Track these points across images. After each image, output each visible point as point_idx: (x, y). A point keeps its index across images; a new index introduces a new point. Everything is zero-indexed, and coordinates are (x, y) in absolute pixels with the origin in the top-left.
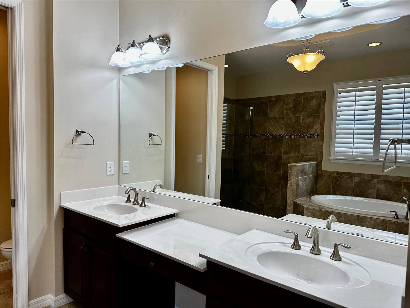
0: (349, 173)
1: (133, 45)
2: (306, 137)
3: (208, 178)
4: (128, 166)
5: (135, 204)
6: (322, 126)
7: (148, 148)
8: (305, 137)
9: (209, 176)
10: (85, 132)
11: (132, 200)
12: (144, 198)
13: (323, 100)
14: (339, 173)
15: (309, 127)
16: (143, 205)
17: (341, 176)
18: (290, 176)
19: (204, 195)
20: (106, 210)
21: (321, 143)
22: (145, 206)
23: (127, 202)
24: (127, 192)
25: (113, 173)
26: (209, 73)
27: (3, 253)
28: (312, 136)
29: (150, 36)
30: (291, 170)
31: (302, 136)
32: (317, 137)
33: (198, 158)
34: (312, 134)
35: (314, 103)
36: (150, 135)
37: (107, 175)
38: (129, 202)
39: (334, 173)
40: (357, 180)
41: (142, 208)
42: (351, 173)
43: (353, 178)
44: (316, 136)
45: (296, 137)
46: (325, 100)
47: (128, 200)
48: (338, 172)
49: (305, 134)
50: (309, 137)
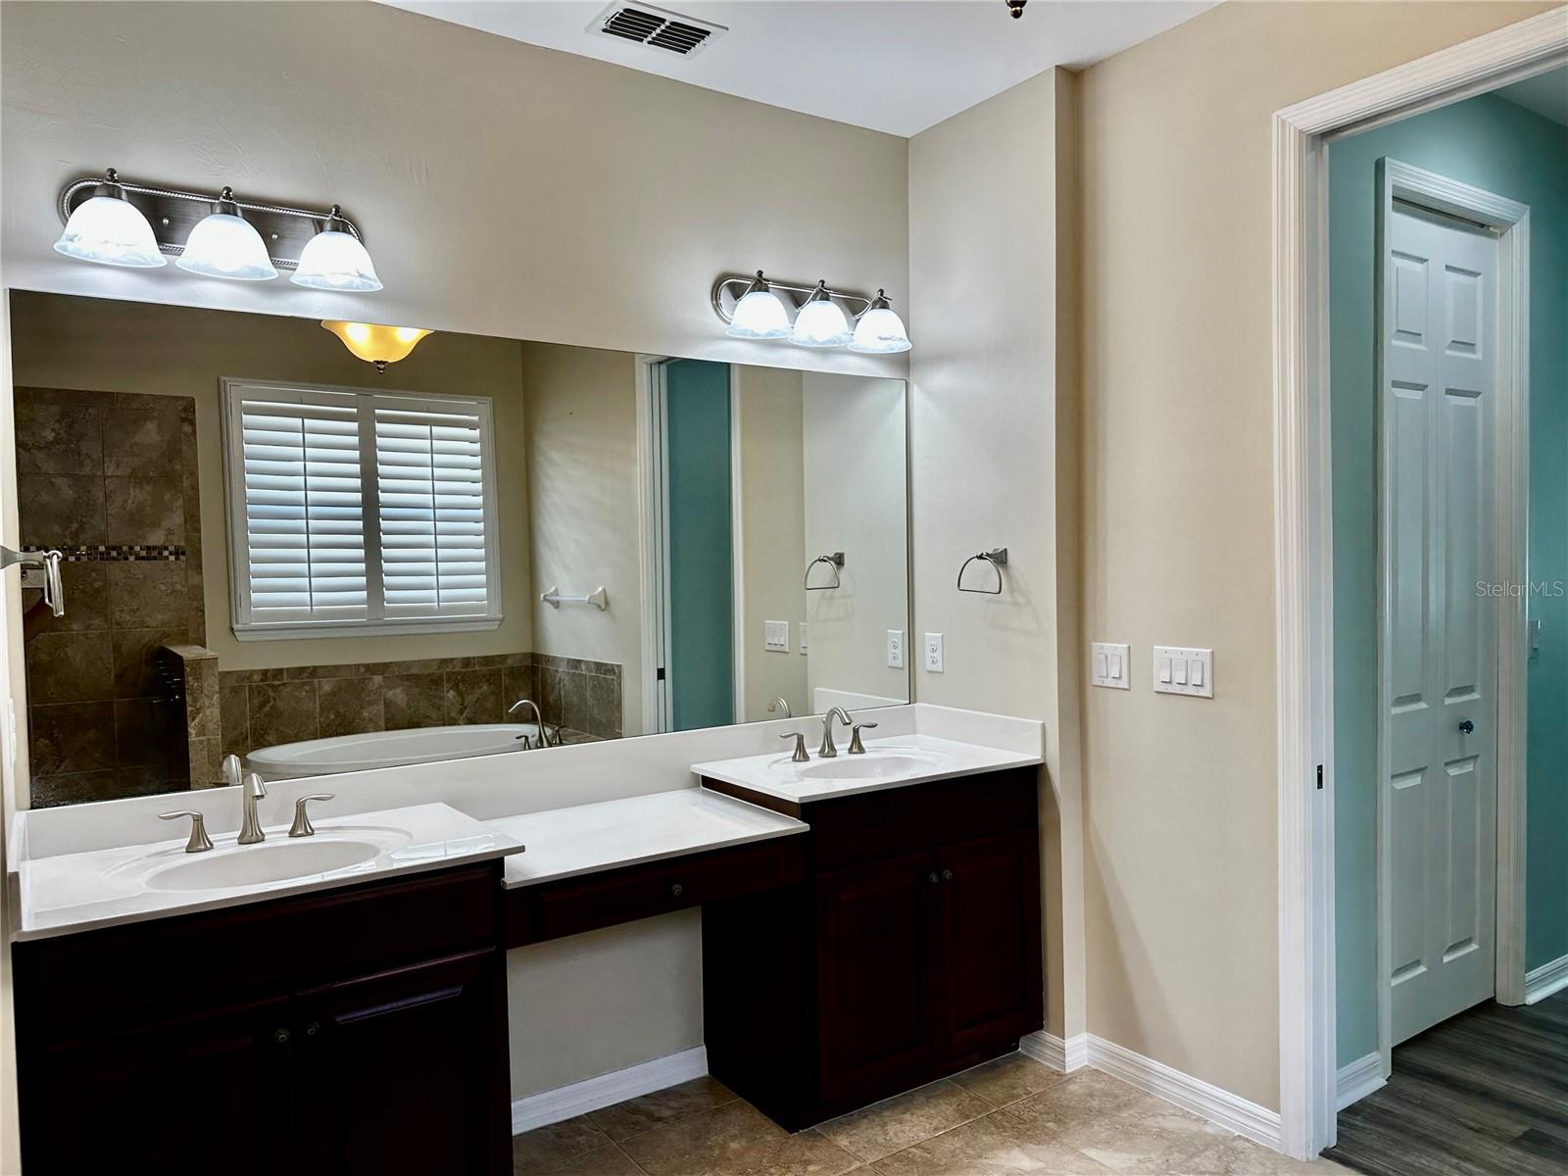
0: (302, 670)
2: (132, 558)
6: (192, 519)
8: (126, 559)
13: (187, 428)
14: (269, 675)
15: (138, 520)
17: (277, 683)
18: (195, 701)
21: (194, 580)
28: (155, 553)
30: (198, 679)
31: (114, 553)
32: (177, 559)
34: (155, 548)
35: (150, 434)
39: (251, 675)
40: (327, 686)
42: (309, 668)
43: (316, 681)
44: (171, 553)
45: (84, 559)
46: (195, 431)
48: (265, 673)
49: (125, 548)
50: (143, 558)
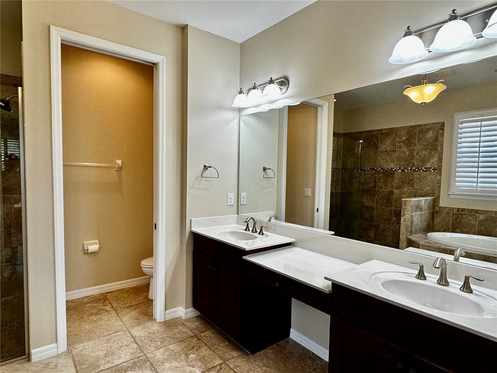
0: (472, 210)
1: (254, 88)
2: (421, 171)
3: (317, 211)
4: (245, 197)
5: (254, 232)
6: (440, 159)
7: (262, 181)
8: (420, 171)
9: (318, 209)
10: (211, 167)
11: (251, 229)
12: (262, 226)
13: (441, 131)
14: (460, 210)
15: (424, 161)
16: (261, 233)
17: (462, 213)
18: (404, 212)
19: (313, 227)
20: (229, 236)
21: (438, 177)
22: (263, 234)
23: (246, 230)
24: (247, 221)
25: (232, 203)
26: (319, 108)
27: (143, 268)
28: (428, 170)
29: (271, 78)
30: (405, 205)
31: (417, 170)
32: (434, 171)
33: (306, 191)
34: (428, 168)
35: (430, 134)
36: (265, 169)
37: (228, 205)
38: (248, 230)
39: (453, 209)
40: (482, 217)
41: (260, 236)
42: (475, 210)
43: (477, 215)
44: (432, 170)
45: (409, 171)
46: (443, 132)
47: (247, 229)
49: (420, 168)
50: (424, 171)
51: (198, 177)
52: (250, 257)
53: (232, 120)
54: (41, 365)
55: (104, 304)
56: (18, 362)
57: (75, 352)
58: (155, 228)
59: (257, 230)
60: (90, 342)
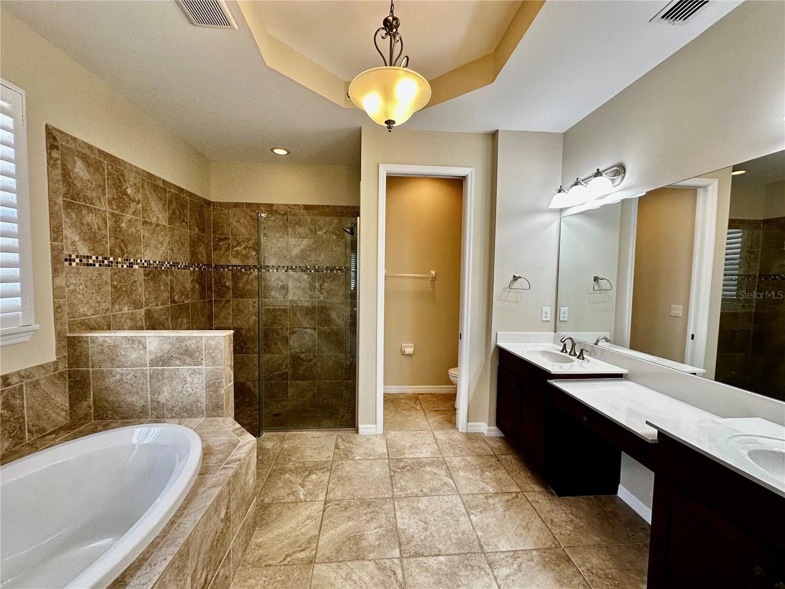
1: (576, 184)
3: (693, 338)
4: (566, 313)
5: (572, 355)
7: (591, 294)
9: (693, 336)
10: (521, 277)
11: (569, 351)
12: (583, 349)
16: (581, 356)
19: (682, 361)
20: (539, 356)
22: (583, 359)
23: (562, 351)
24: (563, 340)
25: (548, 319)
26: (700, 192)
27: (450, 377)
29: (598, 170)
33: (674, 310)
36: (596, 279)
37: (542, 321)
38: (565, 352)
41: (580, 360)
47: (564, 350)
51: (507, 288)
52: (556, 382)
53: (550, 223)
54: (364, 439)
55: (415, 403)
56: (351, 431)
57: (388, 436)
58: (460, 339)
59: (577, 353)
60: (400, 432)
